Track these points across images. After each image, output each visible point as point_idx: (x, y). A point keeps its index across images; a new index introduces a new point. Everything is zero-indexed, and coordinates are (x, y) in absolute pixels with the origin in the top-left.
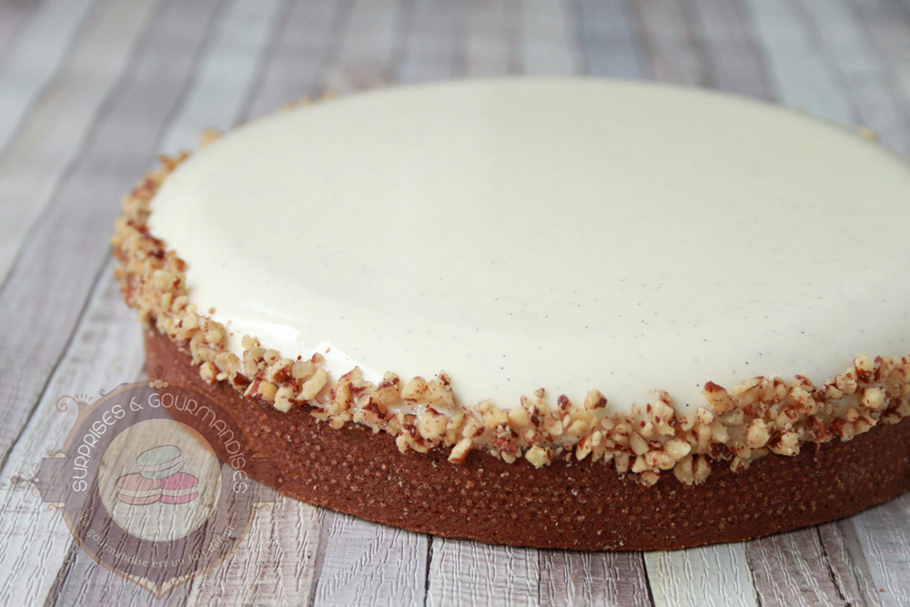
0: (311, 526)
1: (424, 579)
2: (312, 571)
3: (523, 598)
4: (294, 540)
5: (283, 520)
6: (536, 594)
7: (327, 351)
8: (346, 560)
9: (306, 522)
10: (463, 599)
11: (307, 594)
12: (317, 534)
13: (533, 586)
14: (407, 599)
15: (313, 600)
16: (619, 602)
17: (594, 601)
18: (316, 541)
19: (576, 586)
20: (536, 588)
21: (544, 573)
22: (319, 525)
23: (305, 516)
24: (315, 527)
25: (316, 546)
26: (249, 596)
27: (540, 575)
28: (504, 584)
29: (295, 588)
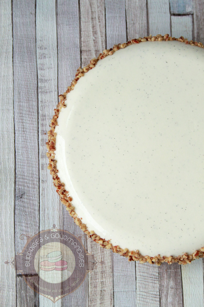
0: (109, 255)
1: (135, 276)
2: (112, 274)
3: (155, 282)
4: (106, 261)
5: (103, 253)
6: (158, 280)
7: (111, 239)
8: (118, 269)
9: (108, 254)
10: (144, 284)
11: (112, 285)
12: (111, 258)
13: (157, 276)
14: (132, 284)
15: (113, 287)
16: (175, 281)
17: (170, 281)
18: (111, 261)
19: (166, 275)
20: (158, 277)
21: (160, 269)
22: (111, 254)
23: (108, 251)
24: (110, 256)
25: (111, 263)
26: (100, 287)
27: (159, 270)
28: (151, 276)
29: (109, 283)
